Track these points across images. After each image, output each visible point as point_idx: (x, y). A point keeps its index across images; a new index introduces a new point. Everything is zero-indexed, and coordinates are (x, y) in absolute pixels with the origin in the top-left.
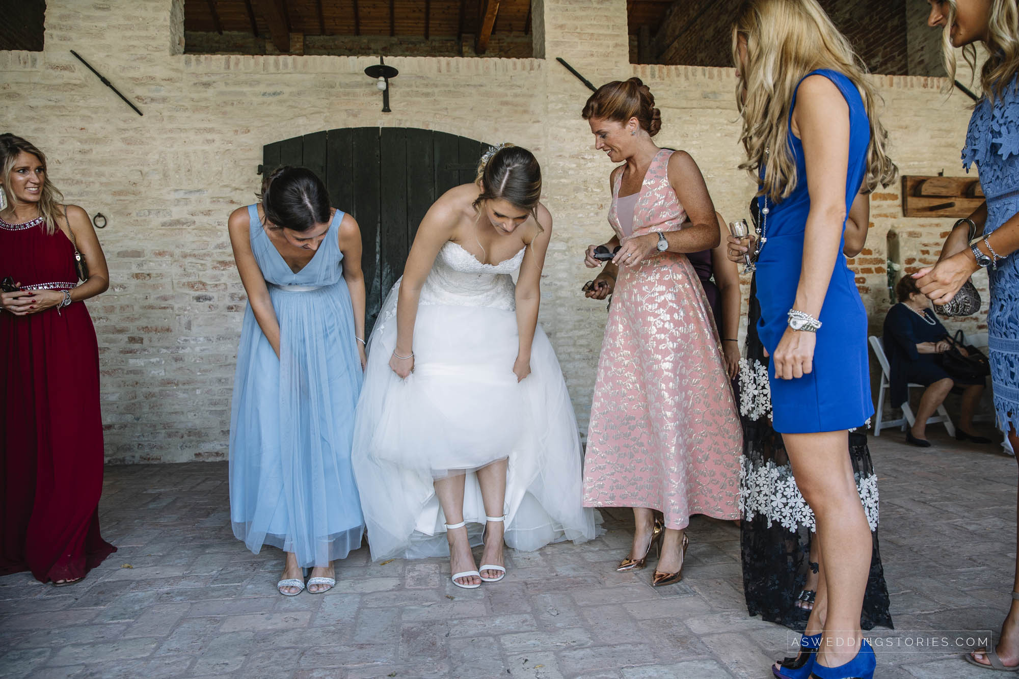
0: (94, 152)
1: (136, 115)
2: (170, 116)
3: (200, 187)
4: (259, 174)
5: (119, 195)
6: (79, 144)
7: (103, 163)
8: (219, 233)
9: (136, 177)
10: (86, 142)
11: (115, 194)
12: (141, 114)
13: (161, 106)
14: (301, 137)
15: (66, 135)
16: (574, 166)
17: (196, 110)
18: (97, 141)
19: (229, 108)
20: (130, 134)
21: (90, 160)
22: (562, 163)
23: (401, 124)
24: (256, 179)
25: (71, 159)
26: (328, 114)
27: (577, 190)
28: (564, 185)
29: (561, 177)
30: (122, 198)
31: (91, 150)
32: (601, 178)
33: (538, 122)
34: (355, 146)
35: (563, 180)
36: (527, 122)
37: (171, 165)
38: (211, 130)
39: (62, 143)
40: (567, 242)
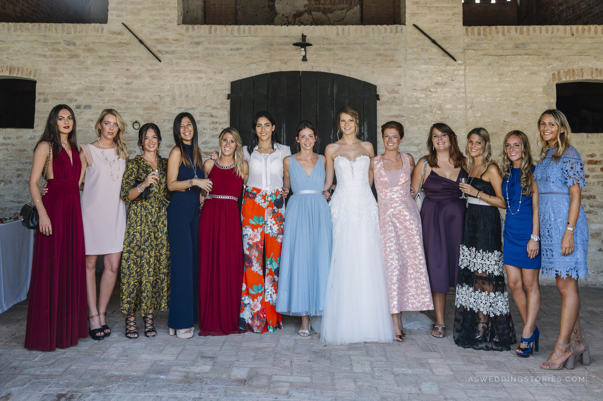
0: (134, 84)
1: (157, 61)
2: (177, 63)
3: (194, 106)
4: (228, 99)
5: (147, 110)
6: (125, 79)
7: (138, 90)
8: (204, 135)
9: (157, 99)
10: (129, 78)
11: (145, 109)
12: (160, 61)
13: (172, 56)
14: (253, 77)
15: (119, 73)
16: (423, 96)
17: (192, 59)
18: (135, 77)
19: (210, 58)
20: (154, 73)
21: (131, 89)
22: (415, 94)
23: (313, 69)
24: (227, 102)
25: (120, 88)
26: (269, 62)
27: (425, 112)
28: (417, 109)
29: (415, 104)
30: (149, 112)
31: (132, 82)
32: (442, 104)
33: (400, 67)
34: (285, 83)
35: (416, 106)
36: (393, 67)
37: (177, 93)
38: (200, 71)
39: (115, 78)
40: (418, 146)
